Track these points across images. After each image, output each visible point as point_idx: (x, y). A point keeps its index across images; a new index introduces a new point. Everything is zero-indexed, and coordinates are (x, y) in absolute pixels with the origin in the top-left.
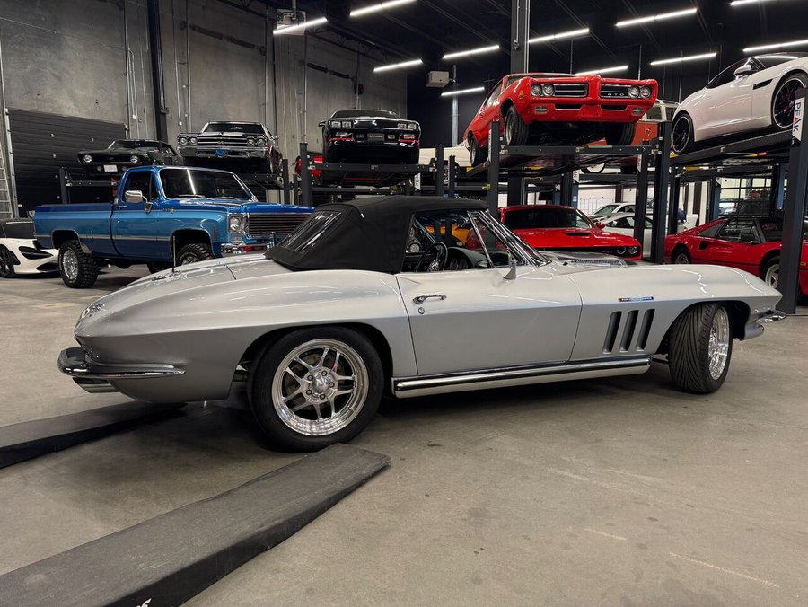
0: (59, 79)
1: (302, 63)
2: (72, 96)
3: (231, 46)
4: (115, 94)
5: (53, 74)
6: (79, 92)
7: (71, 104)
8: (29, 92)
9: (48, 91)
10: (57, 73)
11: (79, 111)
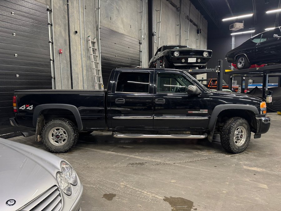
0: (118, 10)
1: (188, 17)
2: (123, 22)
3: (170, 5)
4: (136, 23)
5: (116, 7)
6: (125, 20)
7: (122, 26)
8: (107, 17)
9: (114, 18)
10: (118, 8)
11: (125, 31)
